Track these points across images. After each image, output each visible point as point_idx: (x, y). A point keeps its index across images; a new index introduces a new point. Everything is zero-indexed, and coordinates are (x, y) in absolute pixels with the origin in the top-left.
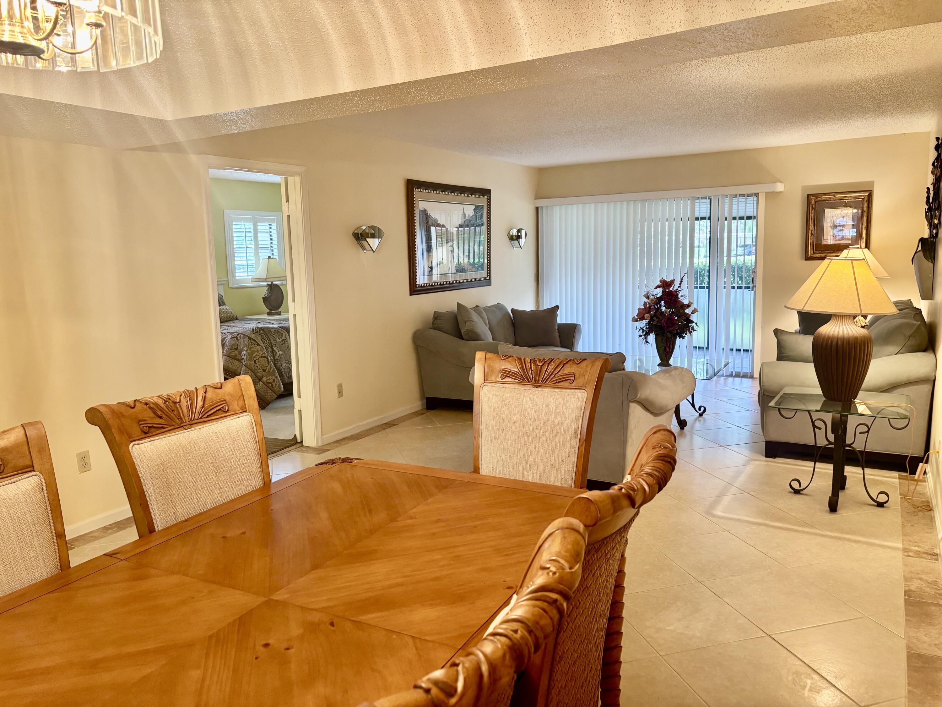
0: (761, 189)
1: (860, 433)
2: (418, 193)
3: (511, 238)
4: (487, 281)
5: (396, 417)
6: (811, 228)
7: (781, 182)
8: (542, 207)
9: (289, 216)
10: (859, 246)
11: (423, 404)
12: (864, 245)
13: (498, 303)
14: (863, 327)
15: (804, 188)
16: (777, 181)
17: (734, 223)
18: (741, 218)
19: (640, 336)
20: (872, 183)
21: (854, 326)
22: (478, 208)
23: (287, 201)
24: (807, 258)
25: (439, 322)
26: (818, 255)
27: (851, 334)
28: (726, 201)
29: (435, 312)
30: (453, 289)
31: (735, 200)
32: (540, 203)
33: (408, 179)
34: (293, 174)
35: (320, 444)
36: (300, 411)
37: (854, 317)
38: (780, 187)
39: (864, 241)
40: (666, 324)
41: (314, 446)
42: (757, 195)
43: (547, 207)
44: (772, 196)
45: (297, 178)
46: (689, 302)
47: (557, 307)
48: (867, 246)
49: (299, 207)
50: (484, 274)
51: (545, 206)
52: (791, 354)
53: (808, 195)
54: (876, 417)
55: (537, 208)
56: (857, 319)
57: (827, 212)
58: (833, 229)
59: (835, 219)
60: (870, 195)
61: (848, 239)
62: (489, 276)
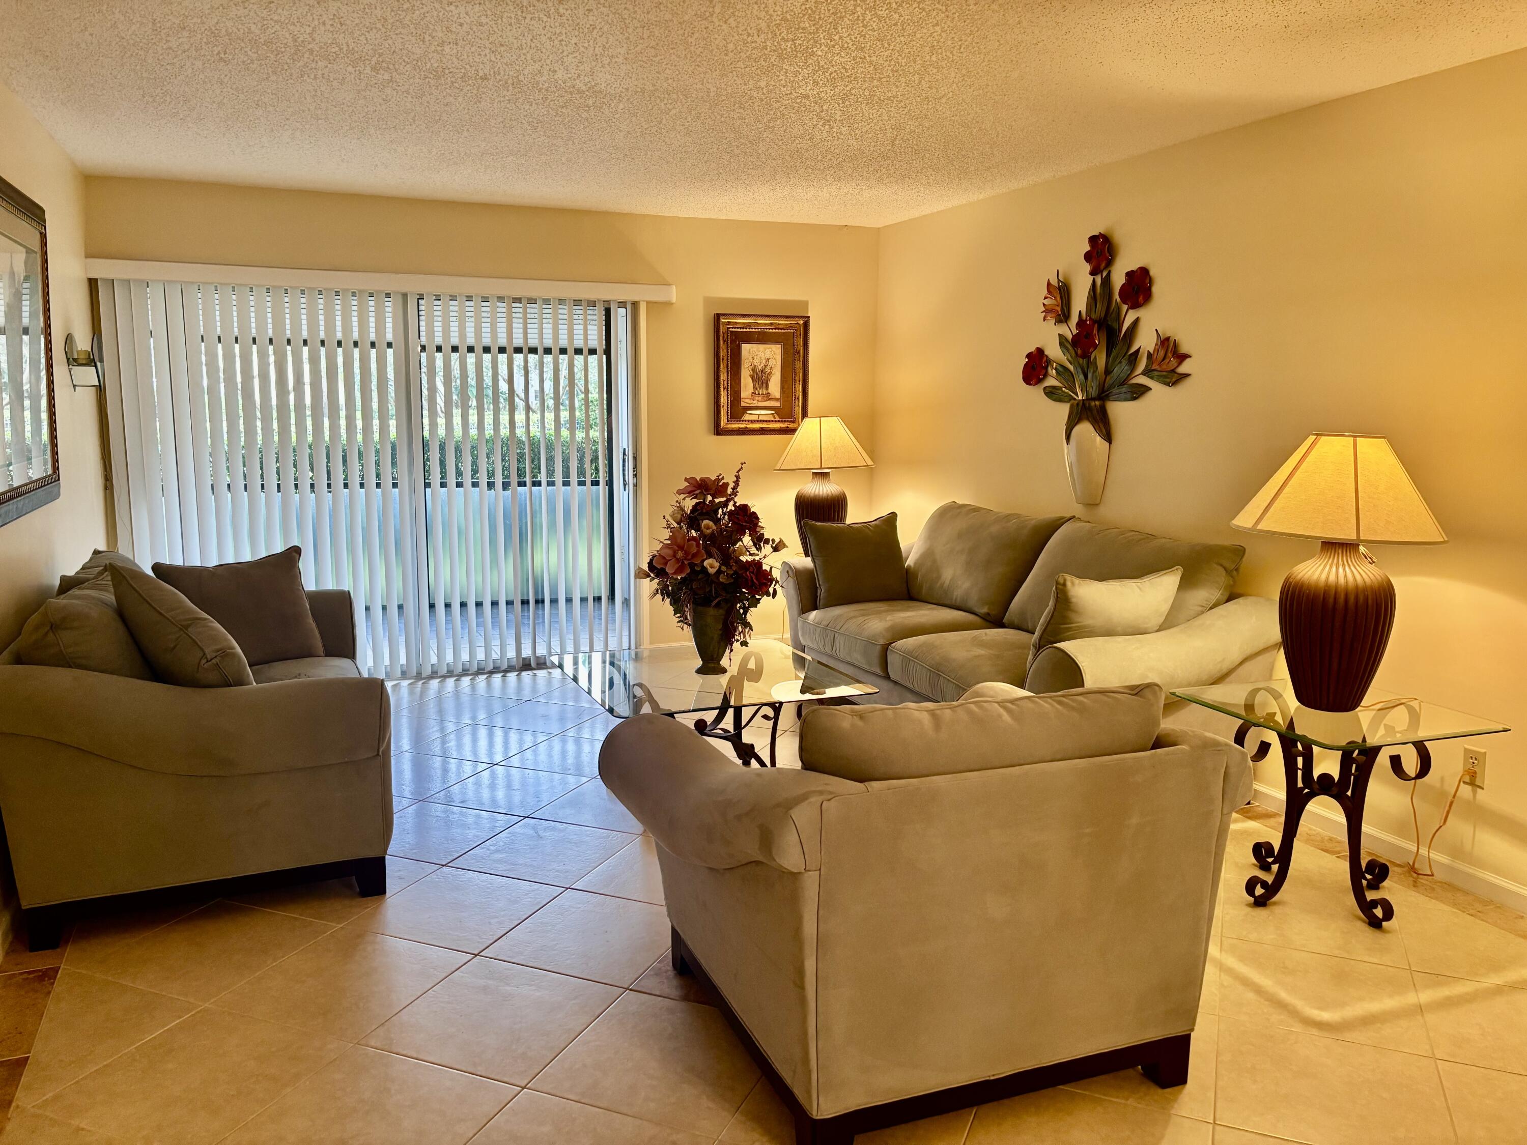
0: (641, 292)
3: (75, 359)
6: (723, 376)
7: (675, 287)
8: (108, 281)
12: (800, 410)
15: (709, 301)
16: (668, 283)
20: (805, 304)
24: (719, 431)
26: (735, 426)
37: (1356, 549)
38: (673, 294)
39: (799, 403)
42: (631, 303)
44: (655, 306)
47: (294, 553)
48: (806, 412)
50: (38, 470)
53: (718, 317)
55: (92, 282)
57: (746, 348)
58: (753, 381)
59: (756, 361)
60: (806, 325)
61: (777, 400)
62: (56, 468)
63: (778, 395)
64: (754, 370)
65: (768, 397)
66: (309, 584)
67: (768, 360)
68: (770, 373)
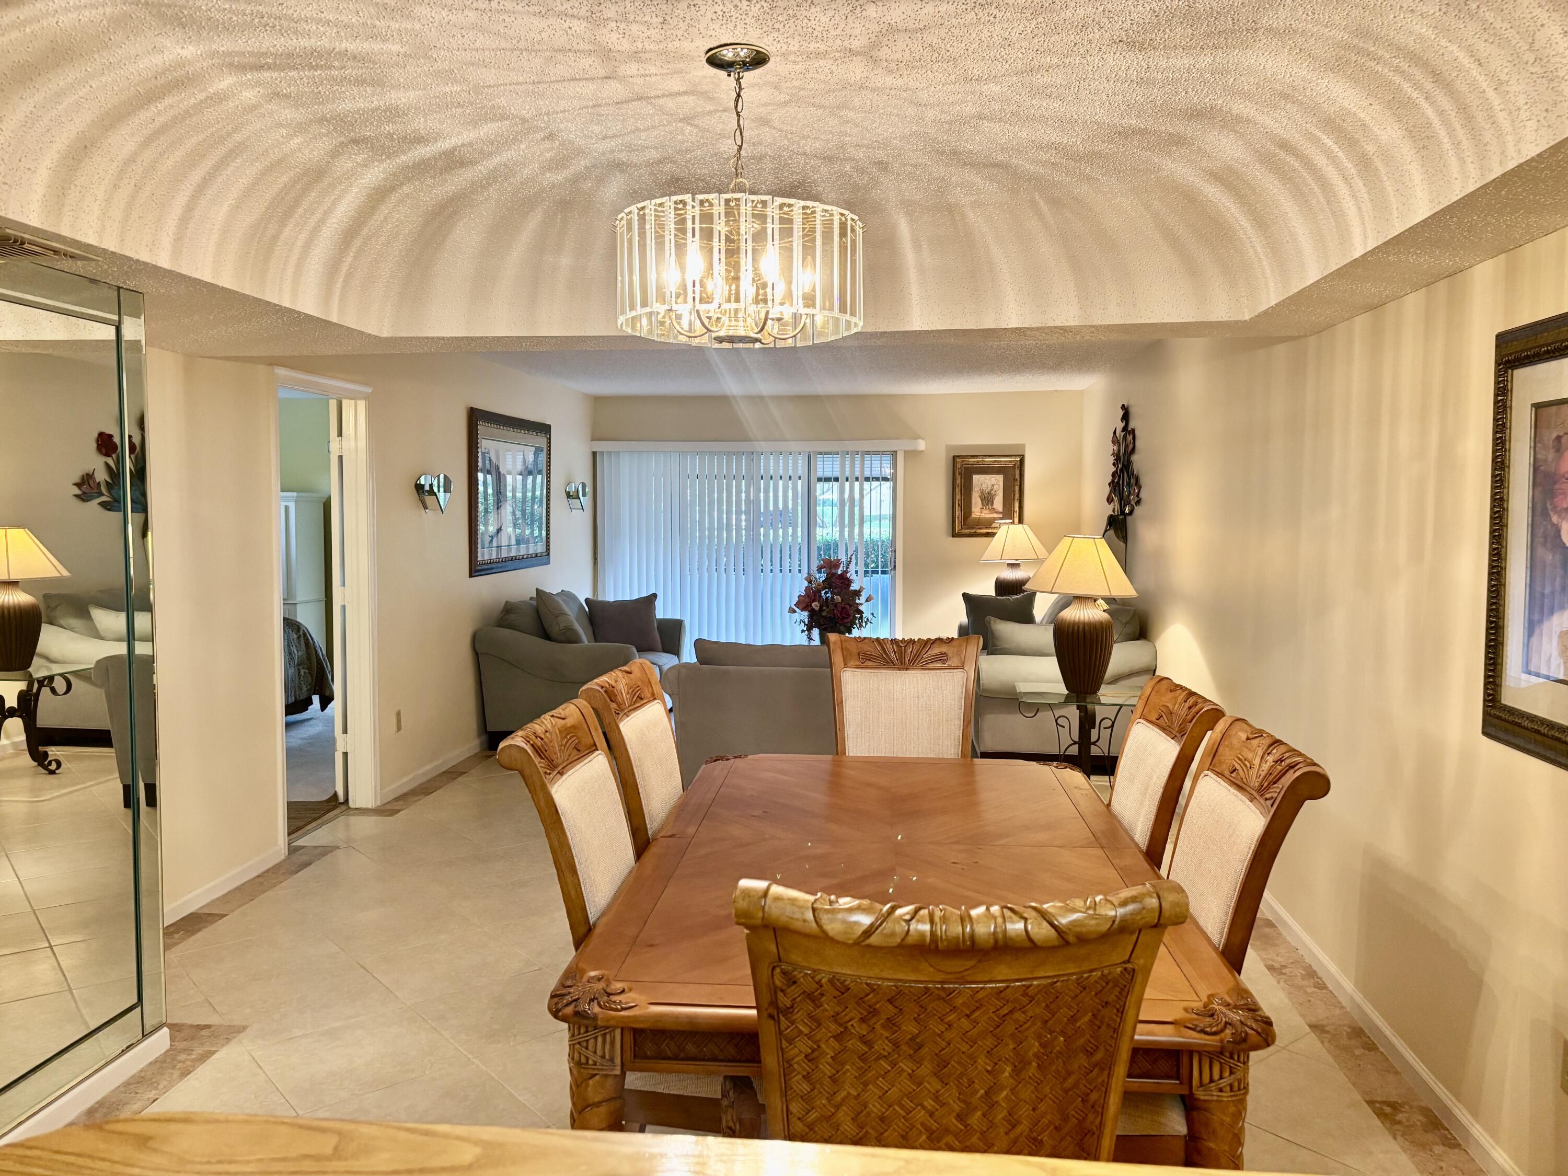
0: (901, 446)
1: (1105, 728)
2: (483, 428)
3: (569, 495)
4: (543, 558)
5: (454, 763)
6: (958, 497)
7: (923, 439)
8: (603, 453)
9: (341, 458)
10: (1011, 521)
11: (482, 744)
12: (1017, 520)
13: (562, 591)
14: (1104, 611)
15: (949, 448)
16: (917, 437)
17: (867, 485)
18: (877, 479)
19: (803, 631)
20: (1023, 447)
21: (1096, 610)
22: (538, 450)
23: (340, 434)
24: (955, 535)
25: (512, 617)
26: (967, 531)
27: (1096, 618)
28: (847, 459)
29: (506, 602)
30: (499, 570)
31: (867, 458)
32: (600, 446)
33: (471, 408)
34: (354, 397)
35: (379, 803)
36: (345, 755)
37: (1095, 600)
38: (921, 445)
39: (1017, 515)
40: (841, 614)
41: (370, 807)
42: (894, 454)
43: (610, 452)
44: (911, 455)
45: (362, 405)
46: (861, 587)
47: (654, 596)
48: (1021, 521)
49: (362, 444)
50: (540, 548)
51: (607, 452)
52: (1006, 646)
53: (954, 457)
54: (1121, 706)
55: (594, 454)
56: (1098, 602)
57: (976, 478)
58: (982, 500)
59: (984, 487)
60: (1022, 461)
61: (1000, 513)
62: (548, 549)
63: (1001, 509)
64: (982, 492)
65: (994, 510)
66: (660, 614)
67: (993, 485)
68: (995, 495)
